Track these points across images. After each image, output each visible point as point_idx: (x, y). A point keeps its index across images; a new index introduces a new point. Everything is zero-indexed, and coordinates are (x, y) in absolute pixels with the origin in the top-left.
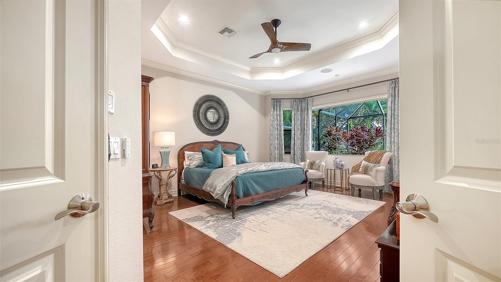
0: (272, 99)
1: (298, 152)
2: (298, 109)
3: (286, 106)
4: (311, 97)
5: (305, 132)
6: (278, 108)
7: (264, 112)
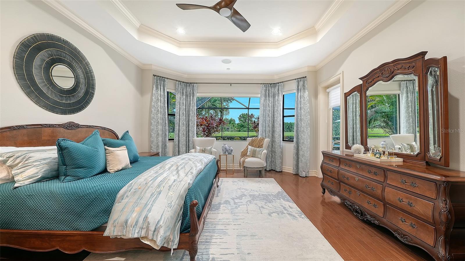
0: (154, 76)
1: (183, 139)
2: (183, 93)
3: (170, 87)
4: (197, 83)
5: (190, 118)
6: (161, 87)
7: (141, 89)
